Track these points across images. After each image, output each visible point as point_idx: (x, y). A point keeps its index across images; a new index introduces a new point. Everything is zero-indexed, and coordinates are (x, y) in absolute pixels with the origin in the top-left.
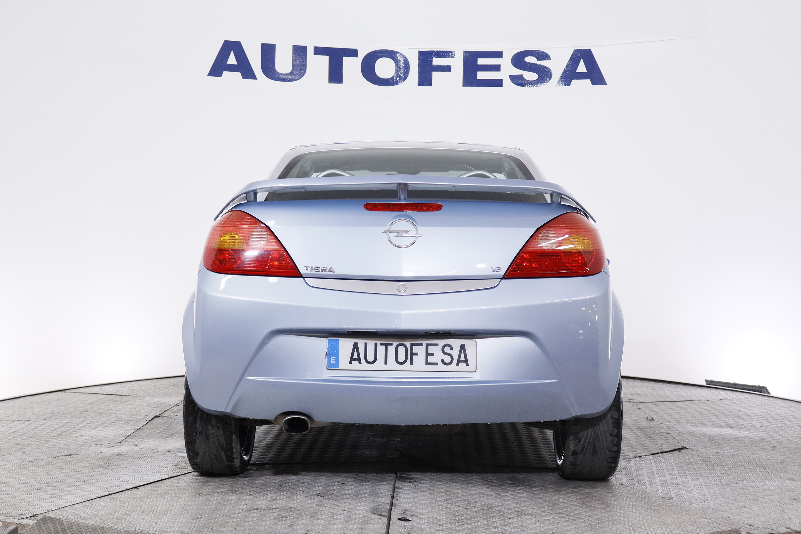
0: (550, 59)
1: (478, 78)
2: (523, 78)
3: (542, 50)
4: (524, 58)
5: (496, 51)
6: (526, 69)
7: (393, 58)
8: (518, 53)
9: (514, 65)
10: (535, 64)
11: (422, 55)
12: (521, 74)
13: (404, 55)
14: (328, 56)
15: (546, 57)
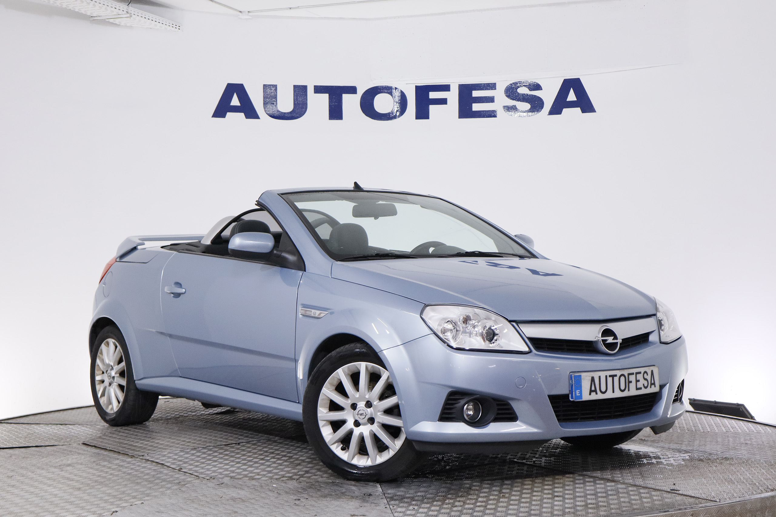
0: (542, 89)
1: (473, 110)
2: (516, 108)
3: (534, 81)
4: (517, 89)
5: (490, 83)
6: (519, 100)
7: (391, 94)
8: (511, 84)
9: (507, 96)
10: (527, 94)
11: (419, 89)
12: (514, 104)
13: (401, 91)
14: (328, 94)
15: (537, 87)
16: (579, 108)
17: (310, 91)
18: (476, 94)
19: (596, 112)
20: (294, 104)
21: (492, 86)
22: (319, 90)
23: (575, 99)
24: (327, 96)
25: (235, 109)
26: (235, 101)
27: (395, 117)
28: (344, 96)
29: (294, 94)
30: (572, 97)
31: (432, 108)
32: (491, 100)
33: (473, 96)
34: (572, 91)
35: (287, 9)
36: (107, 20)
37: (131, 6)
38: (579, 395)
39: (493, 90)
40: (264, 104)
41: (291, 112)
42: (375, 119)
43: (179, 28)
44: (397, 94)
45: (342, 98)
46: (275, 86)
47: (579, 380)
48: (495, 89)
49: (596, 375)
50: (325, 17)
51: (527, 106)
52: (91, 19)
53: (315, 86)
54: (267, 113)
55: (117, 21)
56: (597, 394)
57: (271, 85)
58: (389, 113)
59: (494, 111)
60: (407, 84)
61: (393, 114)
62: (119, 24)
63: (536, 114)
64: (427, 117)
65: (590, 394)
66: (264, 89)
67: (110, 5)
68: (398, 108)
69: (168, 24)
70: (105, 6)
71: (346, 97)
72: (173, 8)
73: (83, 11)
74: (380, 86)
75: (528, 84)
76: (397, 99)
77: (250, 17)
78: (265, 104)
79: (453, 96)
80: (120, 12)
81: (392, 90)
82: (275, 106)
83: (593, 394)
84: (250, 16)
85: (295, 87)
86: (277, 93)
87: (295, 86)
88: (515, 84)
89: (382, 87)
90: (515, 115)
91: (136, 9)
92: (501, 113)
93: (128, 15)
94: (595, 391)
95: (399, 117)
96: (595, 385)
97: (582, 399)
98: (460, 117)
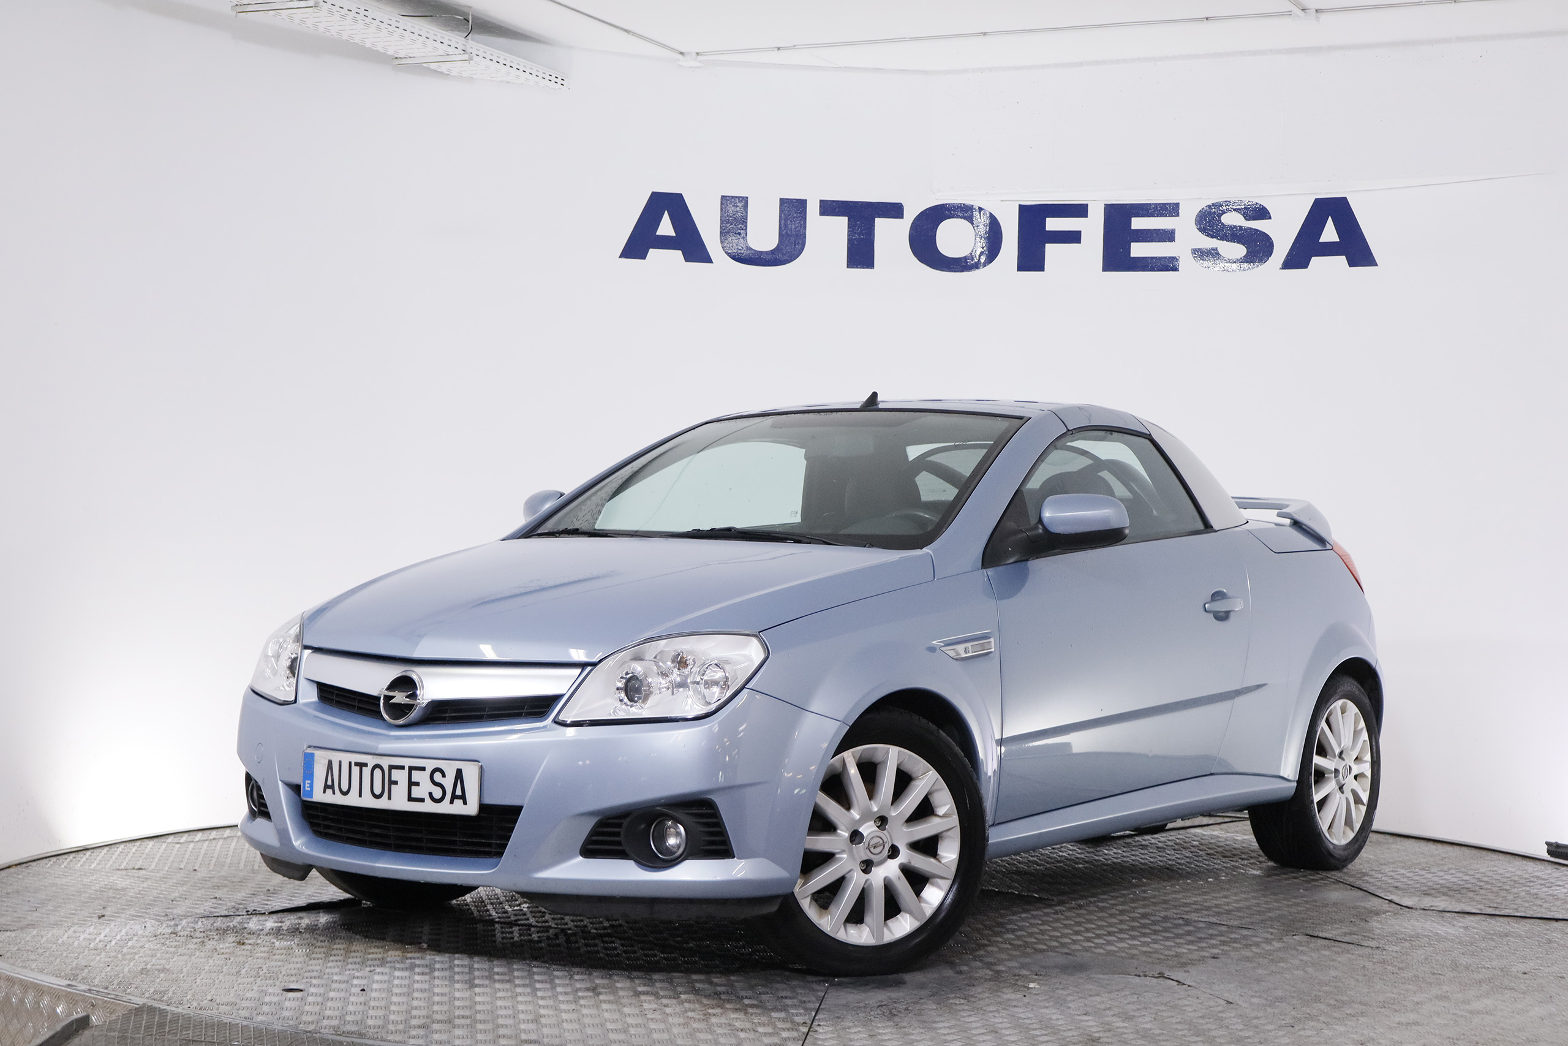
0: (1270, 218)
1: (1132, 255)
2: (1218, 254)
3: (1255, 201)
4: (1220, 216)
5: (1167, 204)
6: (1223, 238)
7: (970, 219)
8: (1209, 206)
9: (1200, 229)
10: (1241, 227)
11: (1024, 210)
12: (1215, 247)
13: (990, 213)
14: (847, 218)
15: (1261, 213)
16: (1343, 258)
17: (813, 209)
18: (1138, 223)
19: (1377, 265)
20: (781, 235)
21: (1171, 210)
22: (829, 208)
23: (1335, 238)
24: (844, 220)
25: (665, 243)
26: (666, 228)
27: (976, 266)
28: (878, 221)
29: (780, 216)
30: (1329, 234)
31: (1051, 249)
32: (1168, 236)
33: (1133, 227)
34: (1330, 223)
35: (771, 49)
36: (425, 65)
37: (472, 40)
38: (309, 789)
39: (1172, 216)
40: (721, 233)
41: (773, 252)
42: (937, 269)
43: (562, 82)
44: (982, 221)
45: (874, 226)
46: (745, 200)
47: (309, 762)
48: (1178, 215)
49: (336, 757)
50: (845, 67)
51: (1240, 250)
52: (396, 62)
53: (821, 201)
54: (728, 254)
55: (444, 68)
56: (334, 793)
57: (737, 197)
58: (965, 258)
59: (1174, 259)
60: (1002, 201)
61: (973, 259)
62: (447, 73)
63: (1258, 266)
64: (1041, 268)
65: (324, 792)
66: (722, 204)
67: (432, 37)
68: (983, 248)
69: (541, 75)
70: (423, 39)
71: (882, 226)
72: (550, 44)
73: (380, 48)
74: (949, 204)
75: (1243, 207)
76: (982, 230)
77: (700, 64)
78: (724, 233)
79: (1092, 228)
80: (451, 50)
81: (972, 212)
82: (743, 238)
83: (329, 791)
84: (700, 61)
85: (783, 201)
86: (747, 213)
88: (1217, 205)
89: (953, 205)
90: (1214, 268)
91: (480, 45)
92: (1187, 262)
93: (466, 57)
94: (332, 787)
95: (985, 266)
96: (332, 775)
97: (312, 797)
98: (1106, 268)
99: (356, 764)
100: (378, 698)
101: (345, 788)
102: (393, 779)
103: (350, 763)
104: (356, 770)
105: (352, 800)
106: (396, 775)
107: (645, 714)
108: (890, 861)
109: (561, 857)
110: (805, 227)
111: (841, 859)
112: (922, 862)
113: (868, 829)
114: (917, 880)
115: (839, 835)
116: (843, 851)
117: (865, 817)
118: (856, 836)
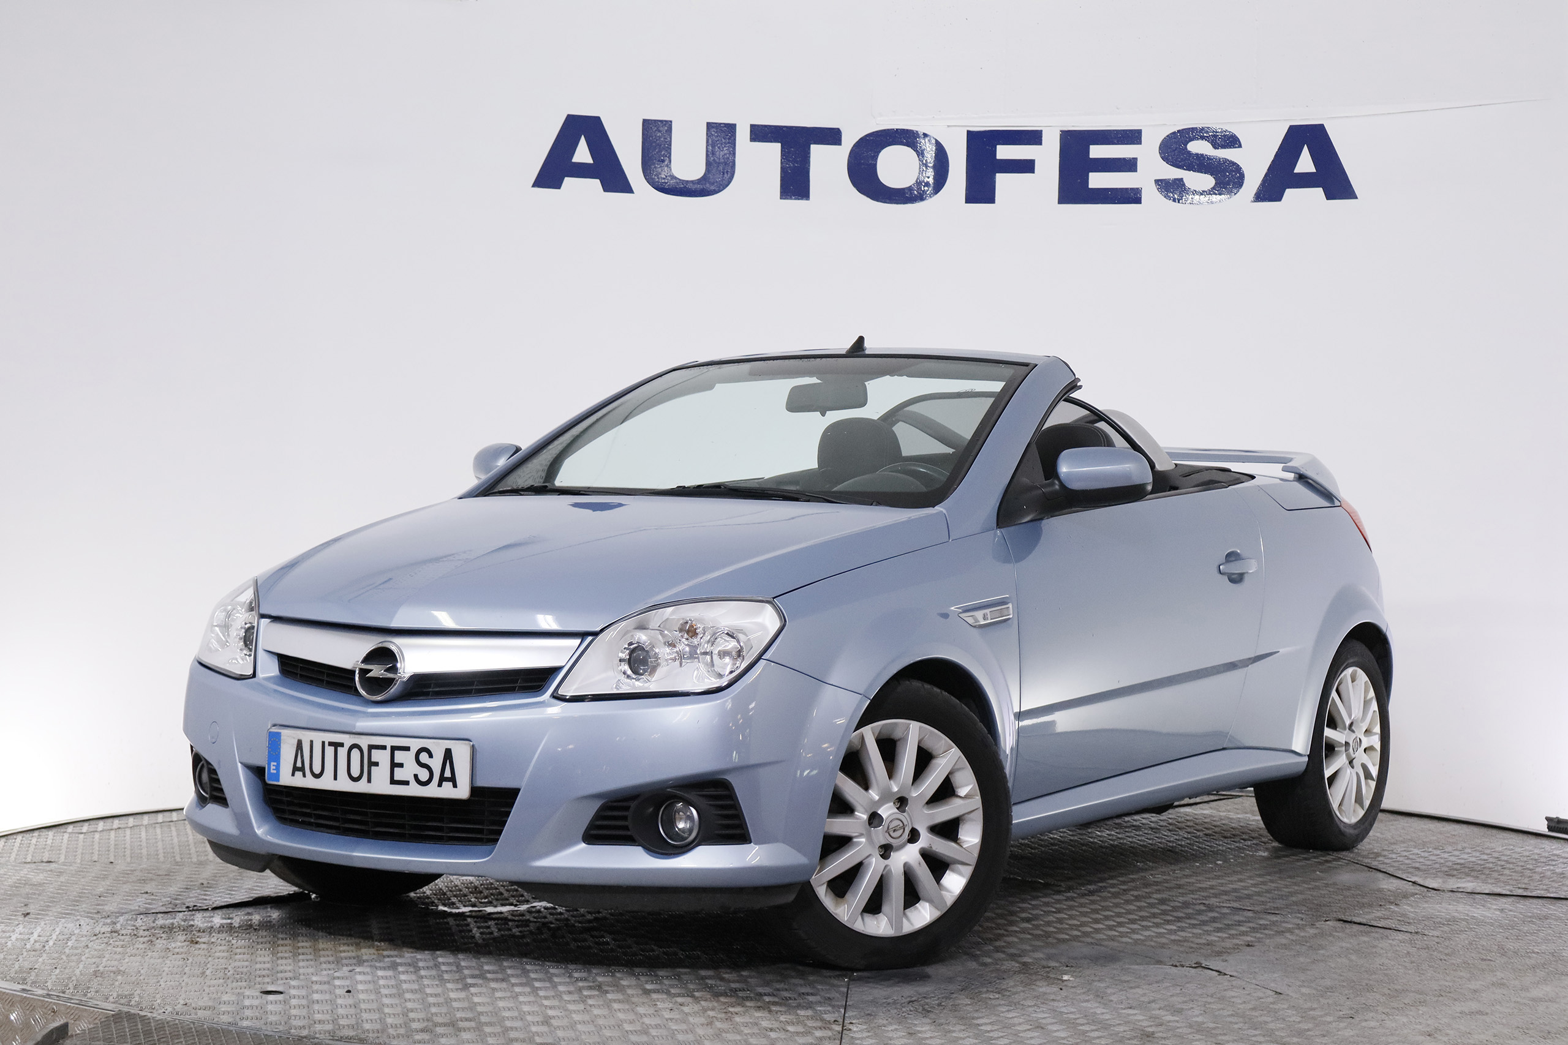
11: (974, 138)
12: (1179, 177)
13: (936, 140)
14: (780, 144)
15: (1232, 141)
17: (743, 135)
18: (1097, 151)
19: (1357, 198)
20: (708, 164)
22: (760, 133)
24: (776, 147)
25: (582, 171)
26: (582, 154)
27: (921, 197)
28: (814, 148)
31: (1002, 180)
32: (1129, 165)
33: (1091, 156)
38: (275, 772)
41: (699, 181)
42: (877, 200)
45: (809, 153)
47: (274, 742)
49: (306, 737)
51: (1207, 181)
53: (752, 126)
56: (304, 776)
60: (948, 126)
65: (293, 775)
71: (818, 153)
82: (667, 166)
83: (299, 774)
86: (671, 138)
87: (710, 126)
94: (302, 769)
96: (302, 756)
97: (278, 781)
98: (1062, 200)
99: (331, 744)
100: (353, 672)
101: (317, 770)
102: (373, 759)
103: (323, 743)
104: (330, 751)
105: (326, 783)
106: (377, 755)
107: (653, 687)
108: (910, 846)
109: (561, 843)
110: (734, 154)
111: (859, 843)
112: (942, 847)
113: (887, 811)
114: (938, 865)
115: (858, 818)
116: (861, 835)
117: (885, 797)
118: (874, 819)
